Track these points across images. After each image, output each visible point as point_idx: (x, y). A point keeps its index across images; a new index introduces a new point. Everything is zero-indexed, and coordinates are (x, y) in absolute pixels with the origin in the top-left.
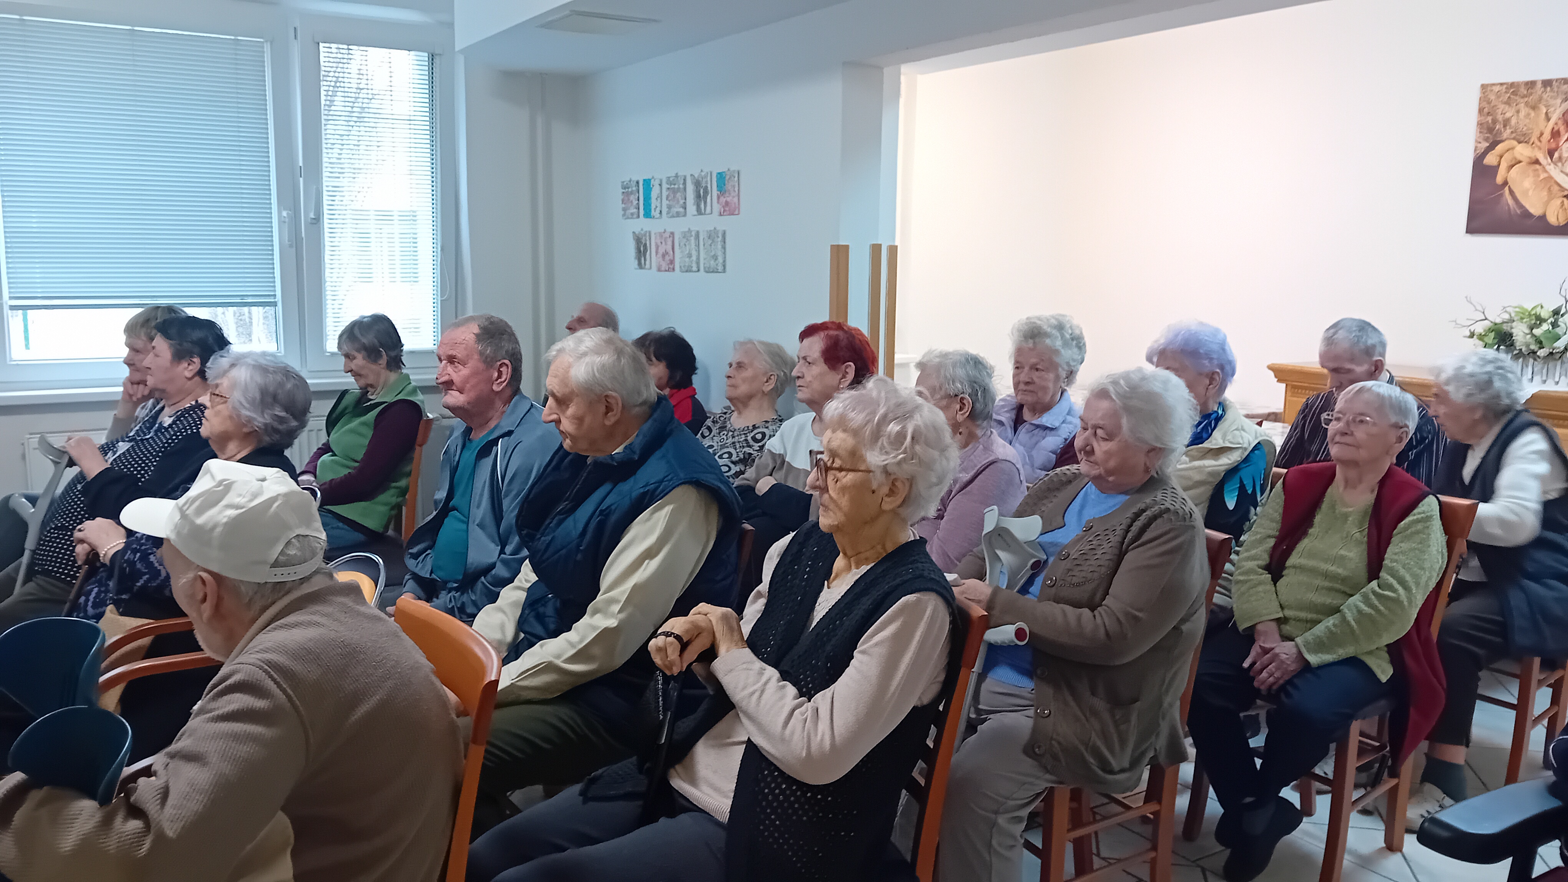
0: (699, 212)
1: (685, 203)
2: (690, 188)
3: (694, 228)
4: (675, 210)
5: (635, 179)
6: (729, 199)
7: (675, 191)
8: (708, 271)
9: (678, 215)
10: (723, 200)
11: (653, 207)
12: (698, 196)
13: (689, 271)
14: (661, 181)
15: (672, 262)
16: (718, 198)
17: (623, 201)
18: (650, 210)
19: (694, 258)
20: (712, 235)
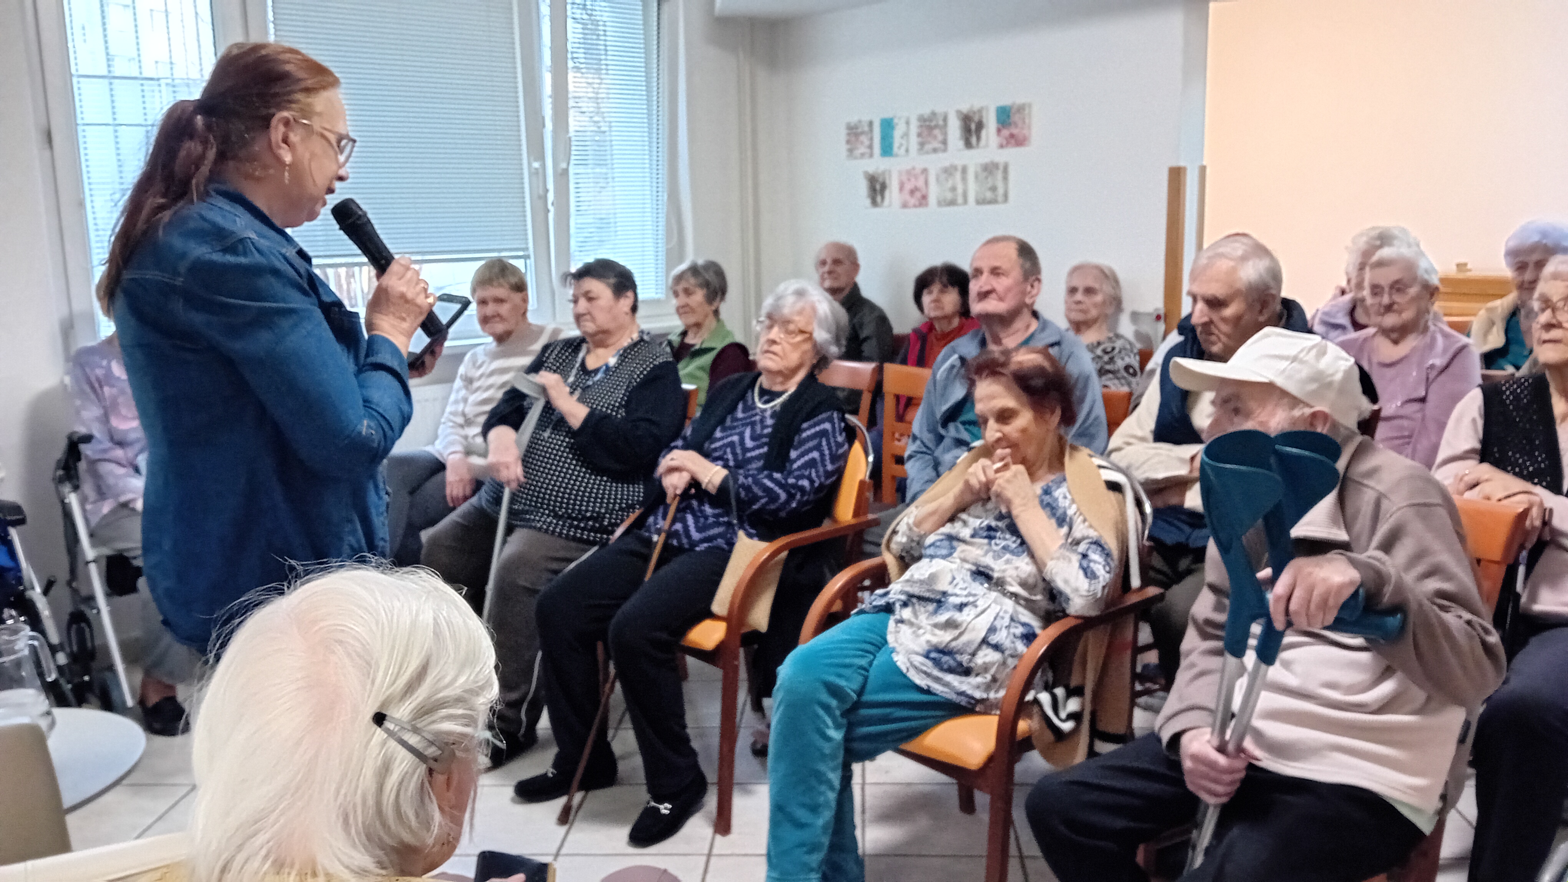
0: (968, 145)
1: (945, 139)
2: (955, 124)
3: (959, 163)
4: (929, 146)
5: (866, 118)
6: (1014, 131)
7: (930, 128)
8: (980, 202)
9: (935, 150)
10: (1006, 132)
11: (896, 145)
12: (967, 131)
13: (952, 203)
14: (908, 119)
15: (924, 197)
16: (999, 131)
17: (848, 142)
18: (891, 149)
19: (960, 190)
20: (989, 169)
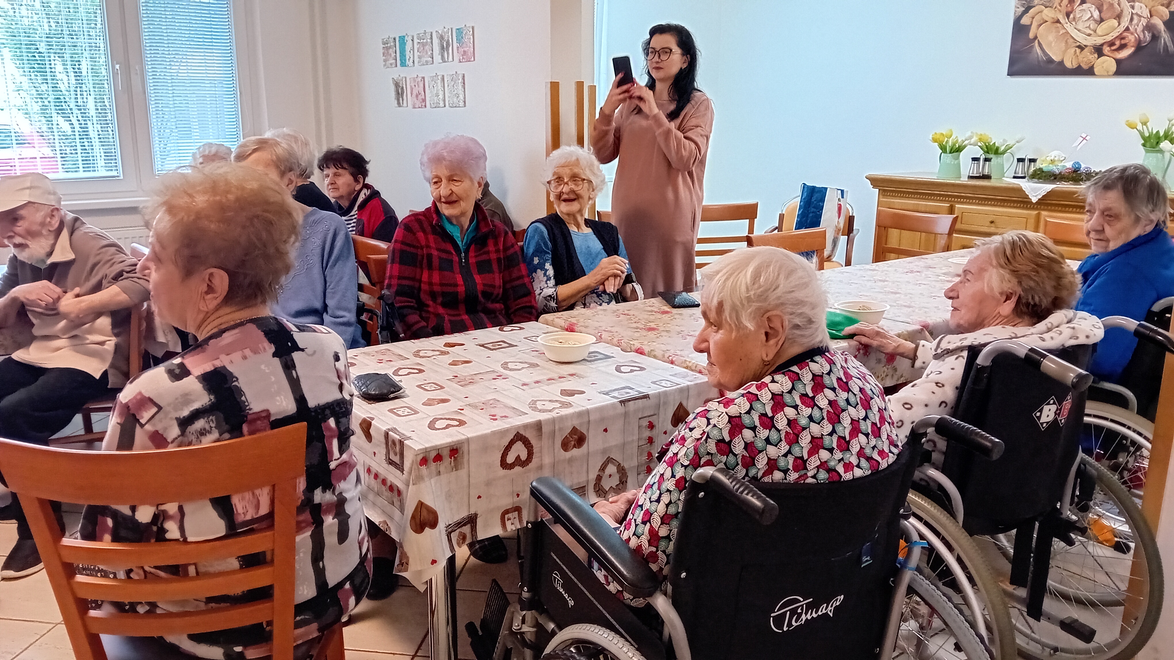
0: (444, 60)
1: (432, 54)
2: (436, 41)
3: (440, 73)
4: (424, 60)
5: (392, 36)
6: (466, 49)
7: (424, 45)
8: (452, 106)
9: (427, 63)
10: (461, 50)
11: (407, 57)
12: (442, 48)
13: (437, 107)
14: (413, 37)
15: (424, 100)
16: (458, 47)
17: (384, 54)
18: (405, 60)
19: (441, 97)
20: (454, 78)
